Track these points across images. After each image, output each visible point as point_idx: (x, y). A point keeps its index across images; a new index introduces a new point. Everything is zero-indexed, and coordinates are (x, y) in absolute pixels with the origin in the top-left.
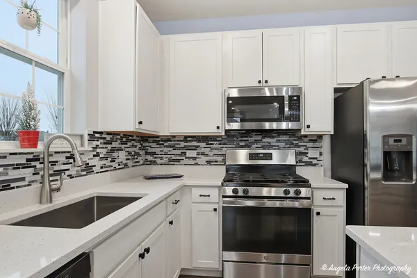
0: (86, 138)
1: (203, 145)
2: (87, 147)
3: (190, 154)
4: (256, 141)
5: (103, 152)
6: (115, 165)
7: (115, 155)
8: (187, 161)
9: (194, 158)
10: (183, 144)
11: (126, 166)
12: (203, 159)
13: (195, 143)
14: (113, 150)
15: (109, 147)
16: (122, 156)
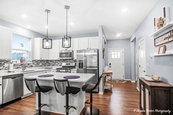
0: (31, 61)
1: (59, 62)
2: (32, 63)
3: (56, 64)
4: (68, 61)
5: (35, 63)
6: (38, 66)
7: (39, 64)
8: (56, 65)
9: (57, 65)
10: (55, 62)
11: (42, 66)
12: (59, 65)
13: (57, 61)
14: (38, 63)
15: (37, 62)
16: (41, 64)
